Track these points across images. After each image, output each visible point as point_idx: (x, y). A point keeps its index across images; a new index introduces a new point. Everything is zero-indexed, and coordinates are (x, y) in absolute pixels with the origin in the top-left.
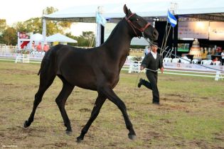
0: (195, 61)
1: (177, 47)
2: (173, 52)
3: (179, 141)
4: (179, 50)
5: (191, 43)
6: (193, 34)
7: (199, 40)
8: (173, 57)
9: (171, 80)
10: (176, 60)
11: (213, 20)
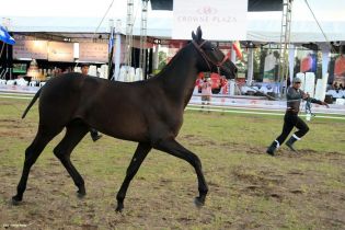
0: (33, 83)
1: (12, 67)
2: (8, 73)
3: (10, 171)
4: (15, 71)
5: (28, 63)
6: (30, 53)
7: (37, 60)
8: (7, 78)
9: (5, 104)
10: (11, 82)
11: (52, 40)
